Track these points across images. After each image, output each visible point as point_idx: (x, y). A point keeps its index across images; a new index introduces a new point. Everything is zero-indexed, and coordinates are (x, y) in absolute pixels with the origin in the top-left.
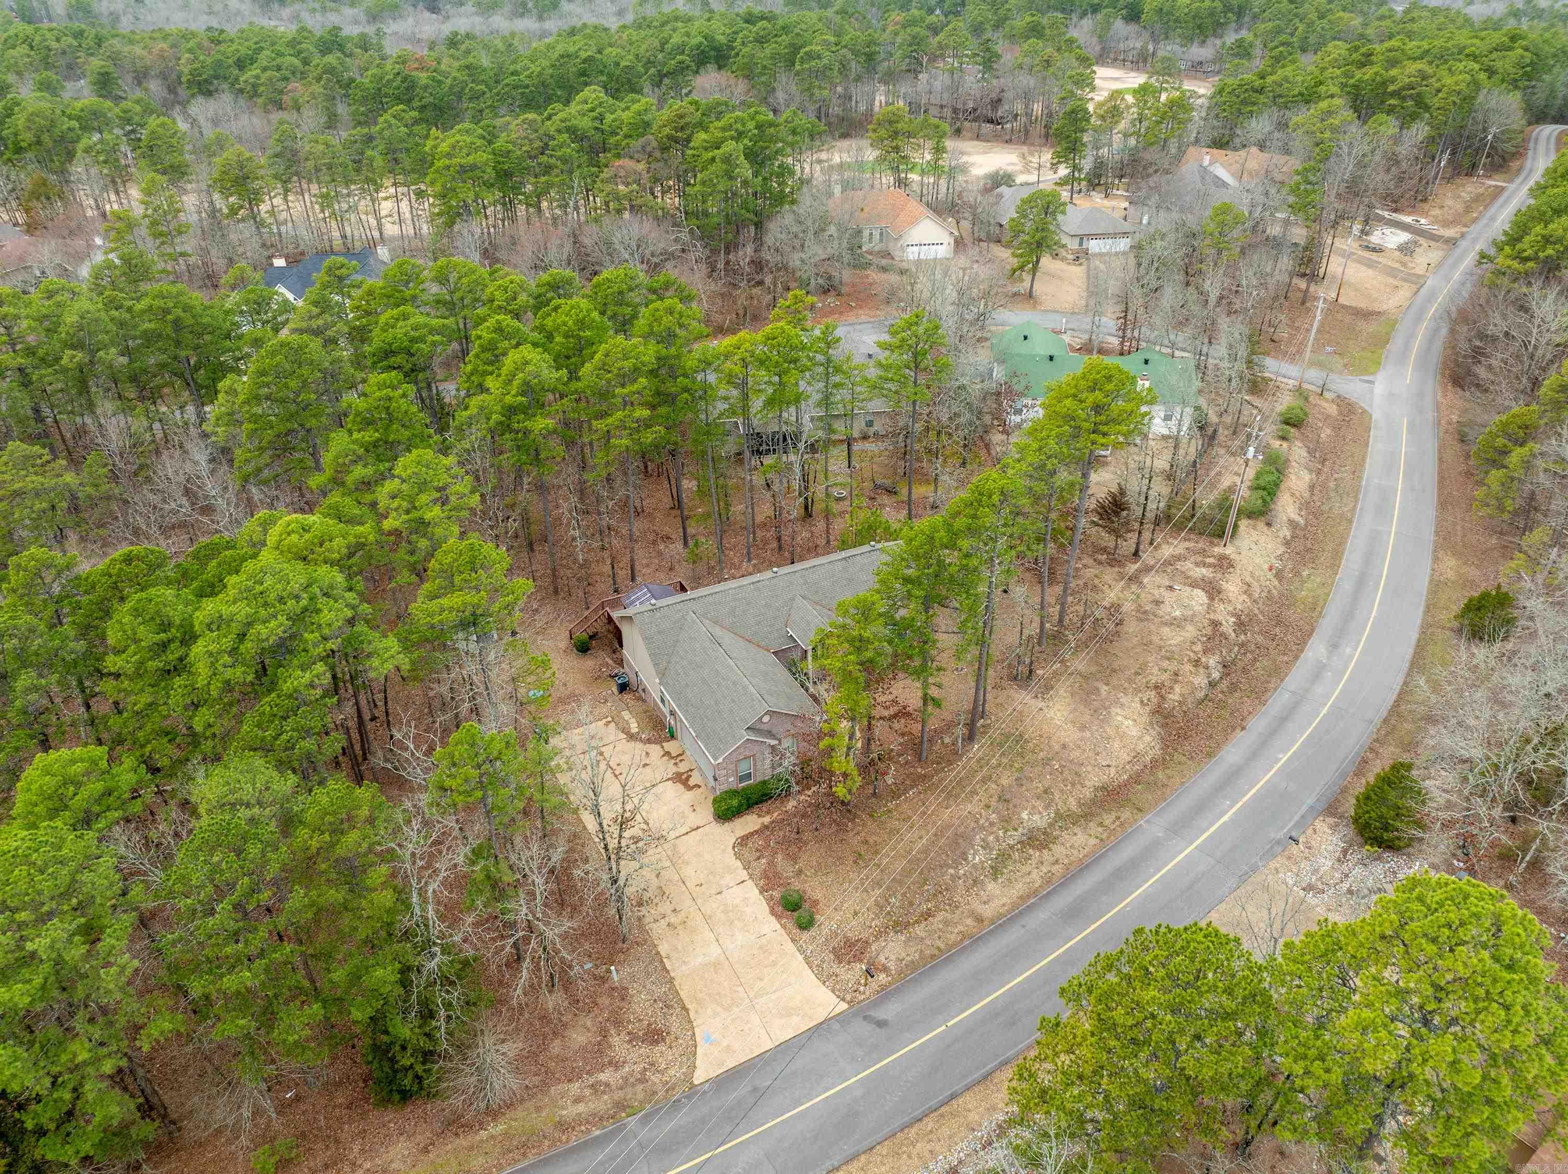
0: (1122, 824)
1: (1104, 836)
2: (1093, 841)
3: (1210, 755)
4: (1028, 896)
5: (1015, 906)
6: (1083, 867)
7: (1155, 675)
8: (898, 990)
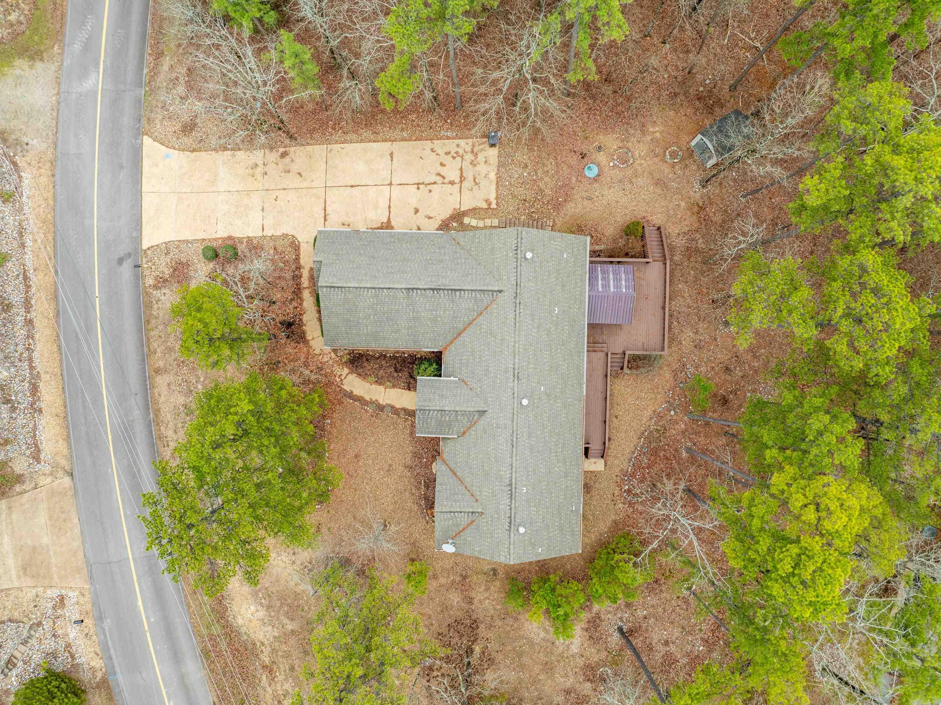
5: (155, 402)
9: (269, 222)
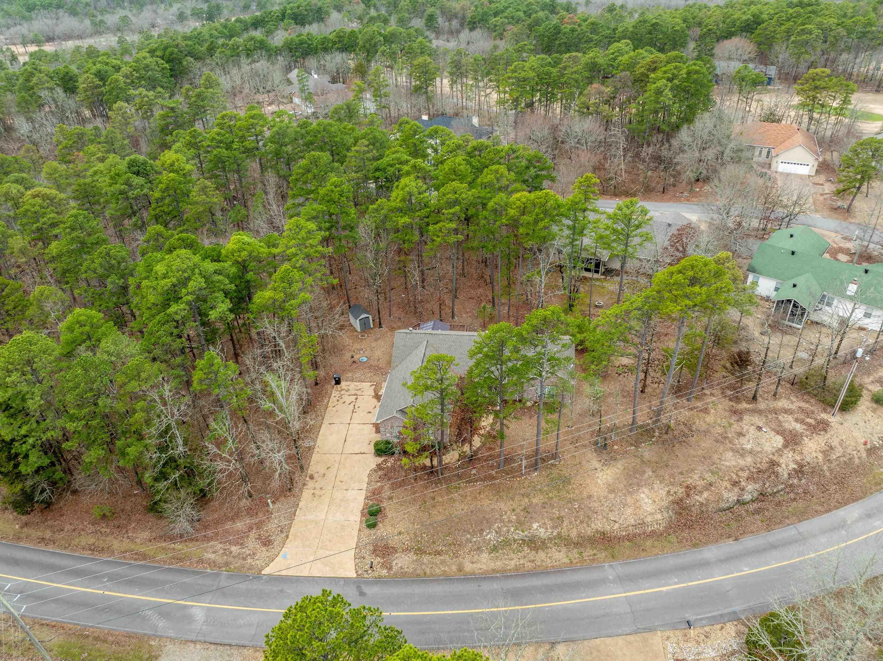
0: (594, 559)
1: (575, 561)
2: (566, 560)
3: (695, 546)
4: (497, 572)
5: (486, 572)
6: (545, 572)
7: (694, 479)
8: (386, 583)
9: (357, 486)
